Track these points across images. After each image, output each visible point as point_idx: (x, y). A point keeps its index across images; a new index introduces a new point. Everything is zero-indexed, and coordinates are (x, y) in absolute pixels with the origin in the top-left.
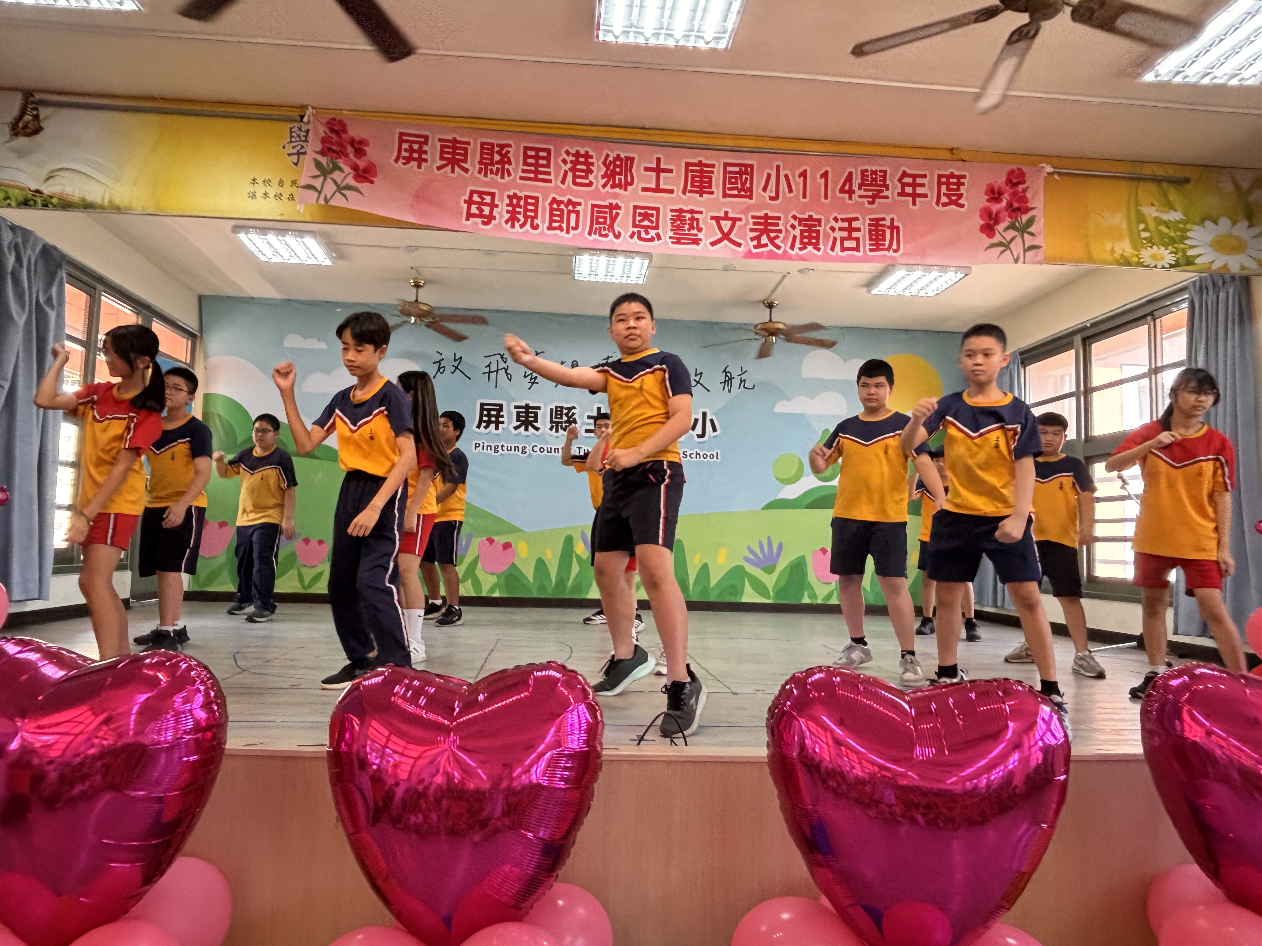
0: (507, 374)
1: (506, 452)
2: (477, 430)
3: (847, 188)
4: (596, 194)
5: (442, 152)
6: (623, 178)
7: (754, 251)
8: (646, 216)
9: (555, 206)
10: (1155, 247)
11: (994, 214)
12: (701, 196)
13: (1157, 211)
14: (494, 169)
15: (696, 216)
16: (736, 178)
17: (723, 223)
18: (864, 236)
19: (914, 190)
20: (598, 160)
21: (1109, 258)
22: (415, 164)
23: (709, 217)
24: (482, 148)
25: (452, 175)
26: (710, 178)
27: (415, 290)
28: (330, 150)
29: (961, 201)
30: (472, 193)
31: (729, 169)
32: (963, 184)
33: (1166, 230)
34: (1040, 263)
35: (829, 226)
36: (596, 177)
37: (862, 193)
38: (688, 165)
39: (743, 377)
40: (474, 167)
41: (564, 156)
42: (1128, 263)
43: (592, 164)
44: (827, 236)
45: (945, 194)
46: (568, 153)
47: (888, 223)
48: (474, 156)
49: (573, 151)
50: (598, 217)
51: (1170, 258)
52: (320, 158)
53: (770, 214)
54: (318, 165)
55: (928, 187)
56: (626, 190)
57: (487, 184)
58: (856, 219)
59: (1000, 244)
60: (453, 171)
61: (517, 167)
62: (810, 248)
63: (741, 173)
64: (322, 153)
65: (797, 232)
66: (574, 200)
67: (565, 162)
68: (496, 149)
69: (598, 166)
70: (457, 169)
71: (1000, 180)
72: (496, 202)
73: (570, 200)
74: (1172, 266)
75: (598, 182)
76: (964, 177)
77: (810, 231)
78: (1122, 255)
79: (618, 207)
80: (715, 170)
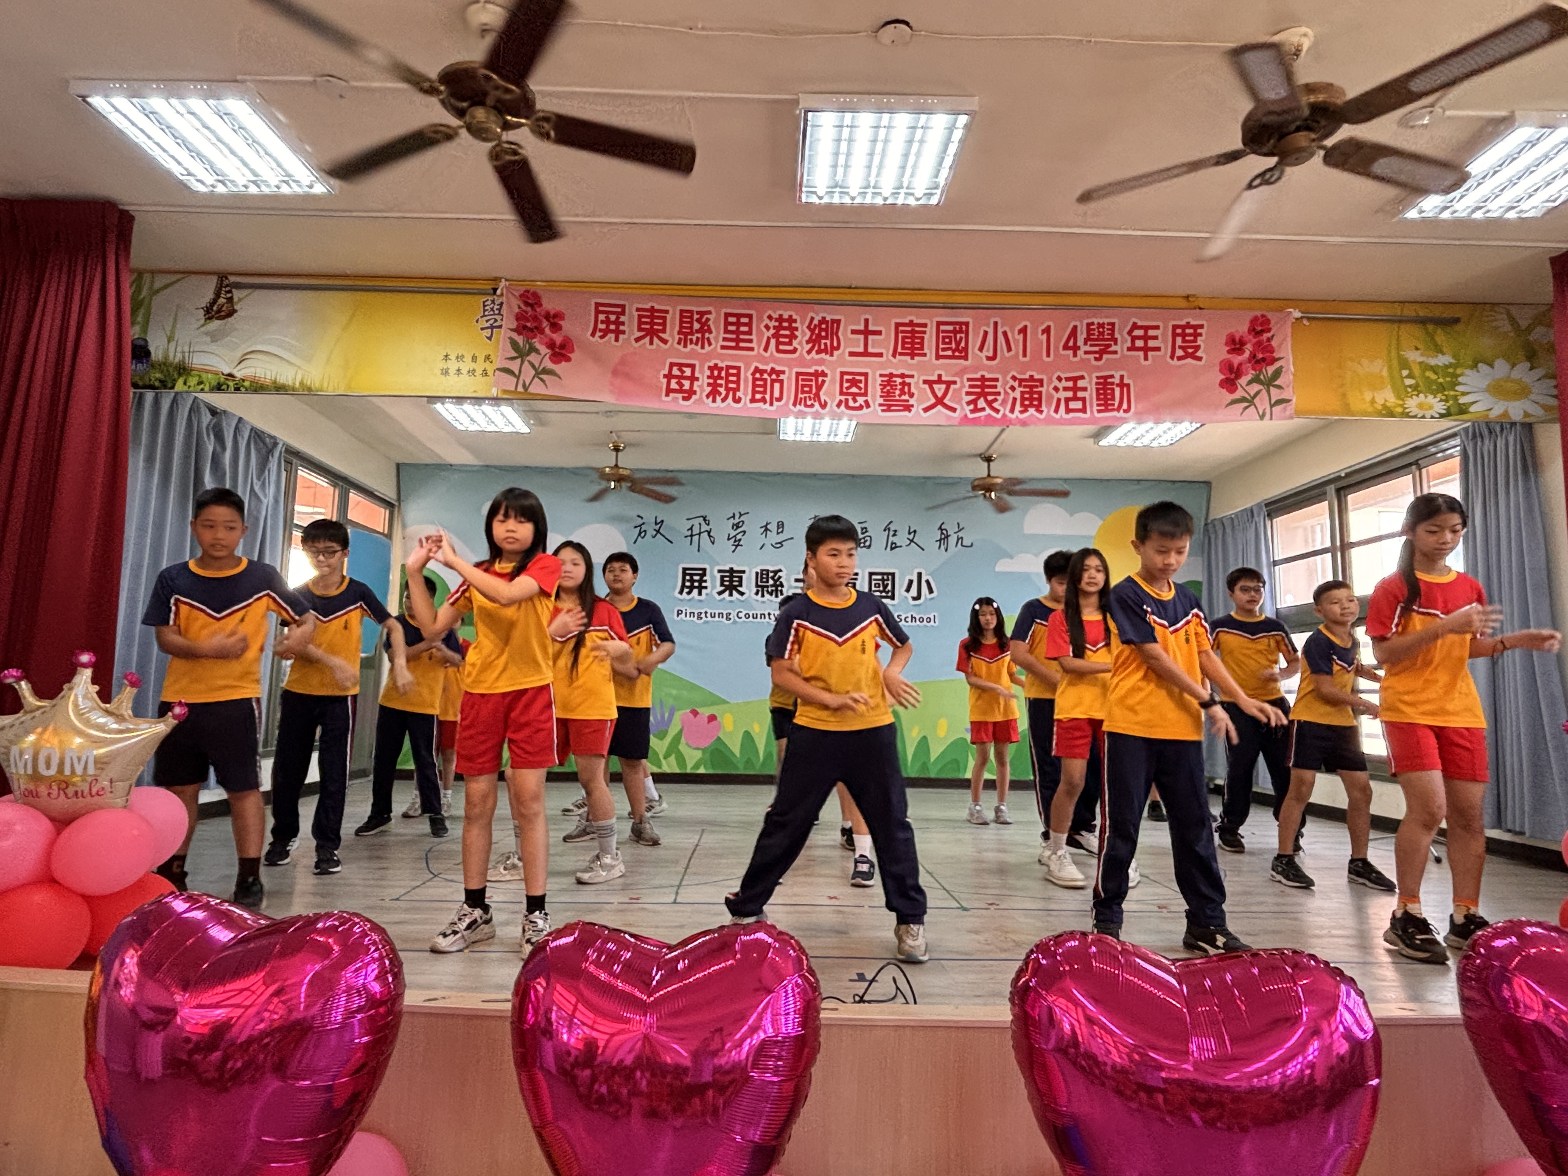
0: (710, 536)
1: (709, 618)
2: (679, 596)
3: (1071, 344)
4: (802, 362)
5: (640, 323)
6: (828, 342)
7: (970, 416)
8: (854, 383)
9: (758, 375)
10: (1421, 395)
11: (1236, 365)
12: (912, 358)
13: (1422, 355)
14: (694, 338)
15: (907, 380)
16: (950, 337)
17: (935, 386)
18: (1091, 395)
19: (1146, 343)
20: (802, 324)
21: (1370, 409)
22: (612, 336)
23: (921, 382)
24: (681, 317)
25: (651, 347)
26: (923, 339)
27: (614, 453)
28: (525, 327)
29: (1199, 354)
30: (672, 365)
31: (943, 328)
32: (1200, 335)
33: (1433, 376)
34: (1291, 418)
35: (1052, 386)
36: (800, 343)
37: (1088, 348)
38: (898, 325)
39: (960, 534)
40: (673, 339)
41: (767, 321)
42: (1391, 414)
43: (796, 329)
44: (1050, 397)
45: (1180, 347)
46: (770, 318)
47: (1117, 380)
48: (673, 324)
49: (775, 316)
50: (803, 386)
51: (1440, 407)
52: (515, 336)
53: (988, 376)
54: (514, 344)
55: (1162, 340)
56: (832, 355)
57: (687, 356)
58: (1082, 377)
59: (1243, 400)
60: (651, 343)
61: (717, 336)
62: (1032, 411)
63: (955, 332)
64: (518, 330)
65: (1017, 394)
66: (778, 368)
67: (767, 327)
68: (696, 317)
69: (803, 331)
70: (655, 340)
71: (1242, 328)
72: (697, 374)
73: (773, 369)
74: (1442, 416)
75: (803, 348)
76: (1202, 326)
77: (1031, 393)
78: (1384, 406)
79: (824, 374)
80: (927, 330)
